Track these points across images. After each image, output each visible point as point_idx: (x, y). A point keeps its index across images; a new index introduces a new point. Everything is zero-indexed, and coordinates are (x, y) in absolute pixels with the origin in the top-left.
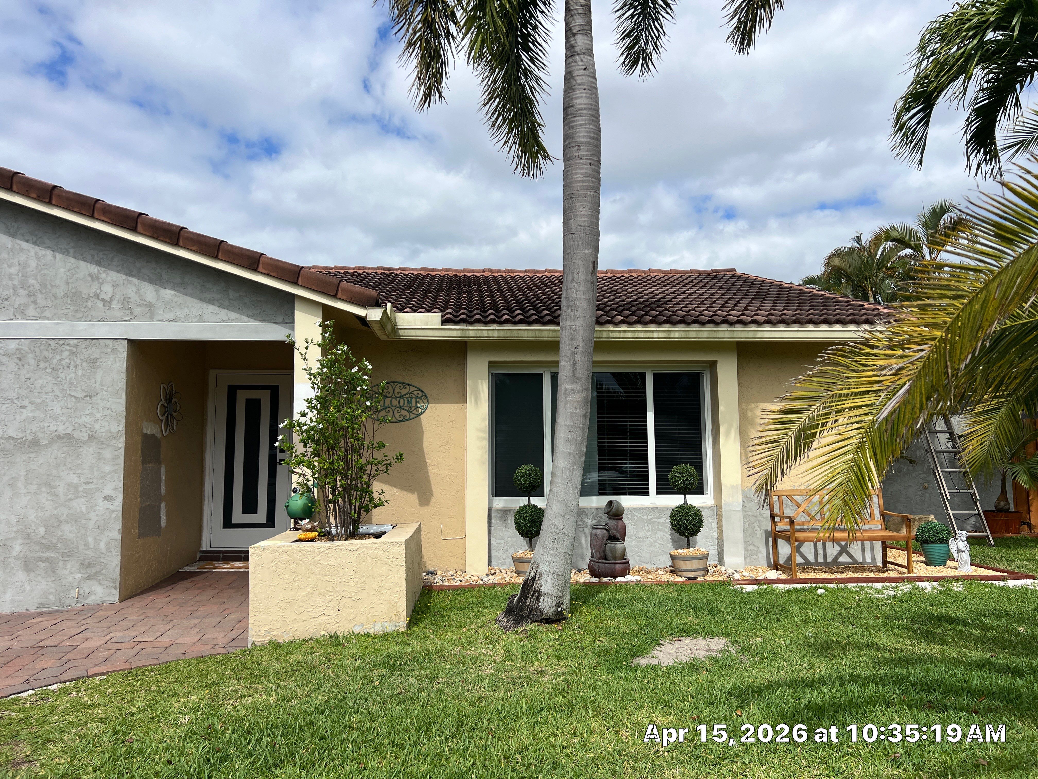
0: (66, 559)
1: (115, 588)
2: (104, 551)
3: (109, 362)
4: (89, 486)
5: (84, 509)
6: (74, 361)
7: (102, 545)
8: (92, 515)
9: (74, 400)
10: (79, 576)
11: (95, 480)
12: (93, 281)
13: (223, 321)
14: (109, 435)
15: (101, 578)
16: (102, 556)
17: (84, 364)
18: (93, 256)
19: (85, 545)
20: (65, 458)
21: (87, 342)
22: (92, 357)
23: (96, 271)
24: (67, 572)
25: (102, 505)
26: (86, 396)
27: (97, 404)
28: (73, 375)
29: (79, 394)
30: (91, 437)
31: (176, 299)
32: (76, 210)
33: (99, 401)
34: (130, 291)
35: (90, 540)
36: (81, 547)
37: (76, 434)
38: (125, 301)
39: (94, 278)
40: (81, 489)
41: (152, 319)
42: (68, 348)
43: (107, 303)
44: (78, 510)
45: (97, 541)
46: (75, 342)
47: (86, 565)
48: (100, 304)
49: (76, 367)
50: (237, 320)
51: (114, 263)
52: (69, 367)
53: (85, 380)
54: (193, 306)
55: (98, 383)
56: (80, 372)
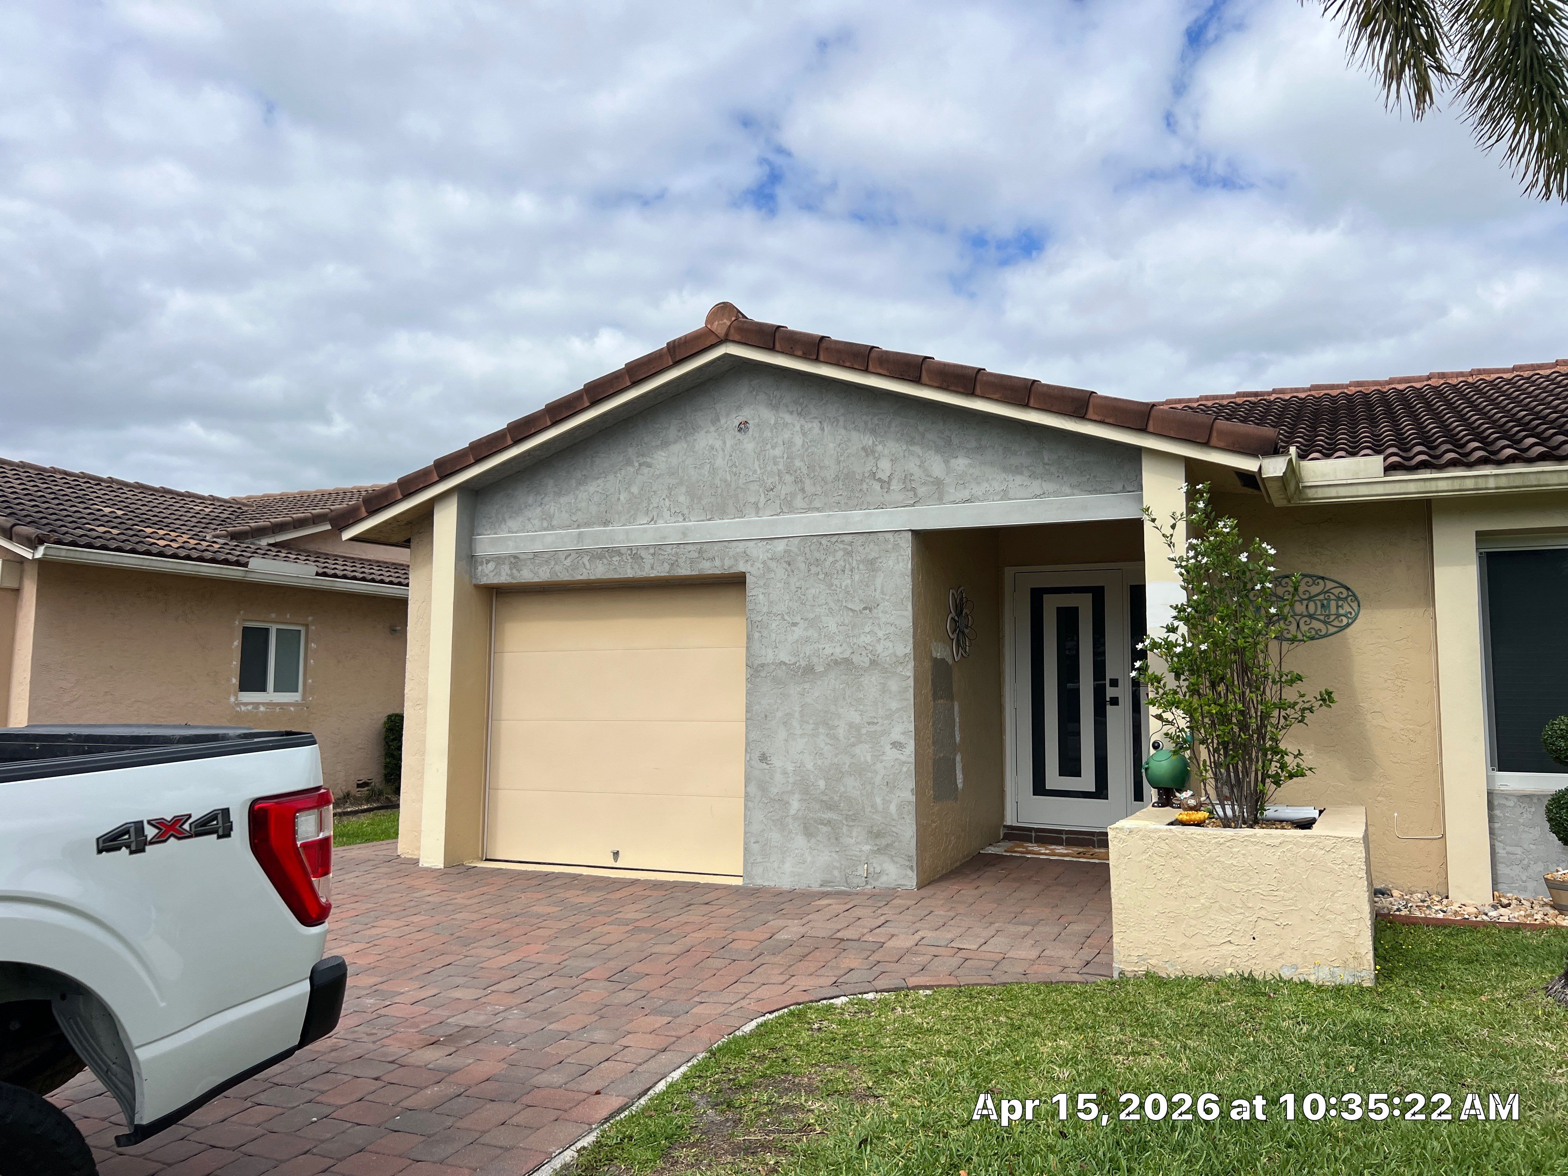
0: (851, 824)
1: (911, 868)
2: (895, 817)
3: (891, 563)
4: (873, 728)
5: (869, 758)
6: (850, 564)
7: (893, 808)
8: (879, 766)
9: (851, 614)
10: (867, 848)
11: (880, 720)
12: (867, 456)
13: (1036, 496)
14: (894, 659)
15: (893, 853)
16: (893, 823)
17: (861, 567)
18: (866, 423)
19: (872, 806)
20: (843, 689)
21: (862, 538)
22: (870, 557)
23: (870, 442)
24: (853, 841)
25: (891, 754)
26: (865, 608)
27: (878, 618)
28: (849, 581)
29: (858, 607)
30: (873, 663)
31: (971, 471)
32: (848, 364)
33: (881, 615)
34: (912, 466)
35: (878, 800)
36: (868, 810)
37: (856, 659)
38: (907, 478)
39: (868, 452)
40: (864, 731)
41: (941, 500)
42: (842, 546)
43: (885, 484)
44: (862, 759)
45: (886, 803)
46: (849, 538)
47: (875, 834)
48: (877, 486)
49: (852, 571)
50: (1056, 494)
51: (892, 429)
52: (844, 571)
53: (863, 587)
54: (993, 479)
55: (878, 591)
56: (857, 577)
